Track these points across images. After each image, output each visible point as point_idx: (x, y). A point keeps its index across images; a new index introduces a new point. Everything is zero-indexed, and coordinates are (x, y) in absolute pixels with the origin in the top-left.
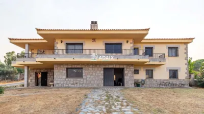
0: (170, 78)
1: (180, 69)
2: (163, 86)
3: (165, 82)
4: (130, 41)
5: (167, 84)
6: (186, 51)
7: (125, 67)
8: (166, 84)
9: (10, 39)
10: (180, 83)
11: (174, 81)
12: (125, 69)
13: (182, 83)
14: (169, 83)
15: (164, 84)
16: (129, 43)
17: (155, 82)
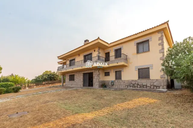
0: (139, 78)
1: (152, 66)
2: (131, 88)
3: (133, 83)
4: (97, 49)
5: (136, 85)
6: (160, 42)
7: (93, 71)
8: (134, 86)
9: (58, 62)
10: (152, 84)
11: (144, 82)
12: (93, 73)
13: (155, 84)
14: (138, 84)
15: (132, 85)
16: (96, 51)
17: (122, 83)
